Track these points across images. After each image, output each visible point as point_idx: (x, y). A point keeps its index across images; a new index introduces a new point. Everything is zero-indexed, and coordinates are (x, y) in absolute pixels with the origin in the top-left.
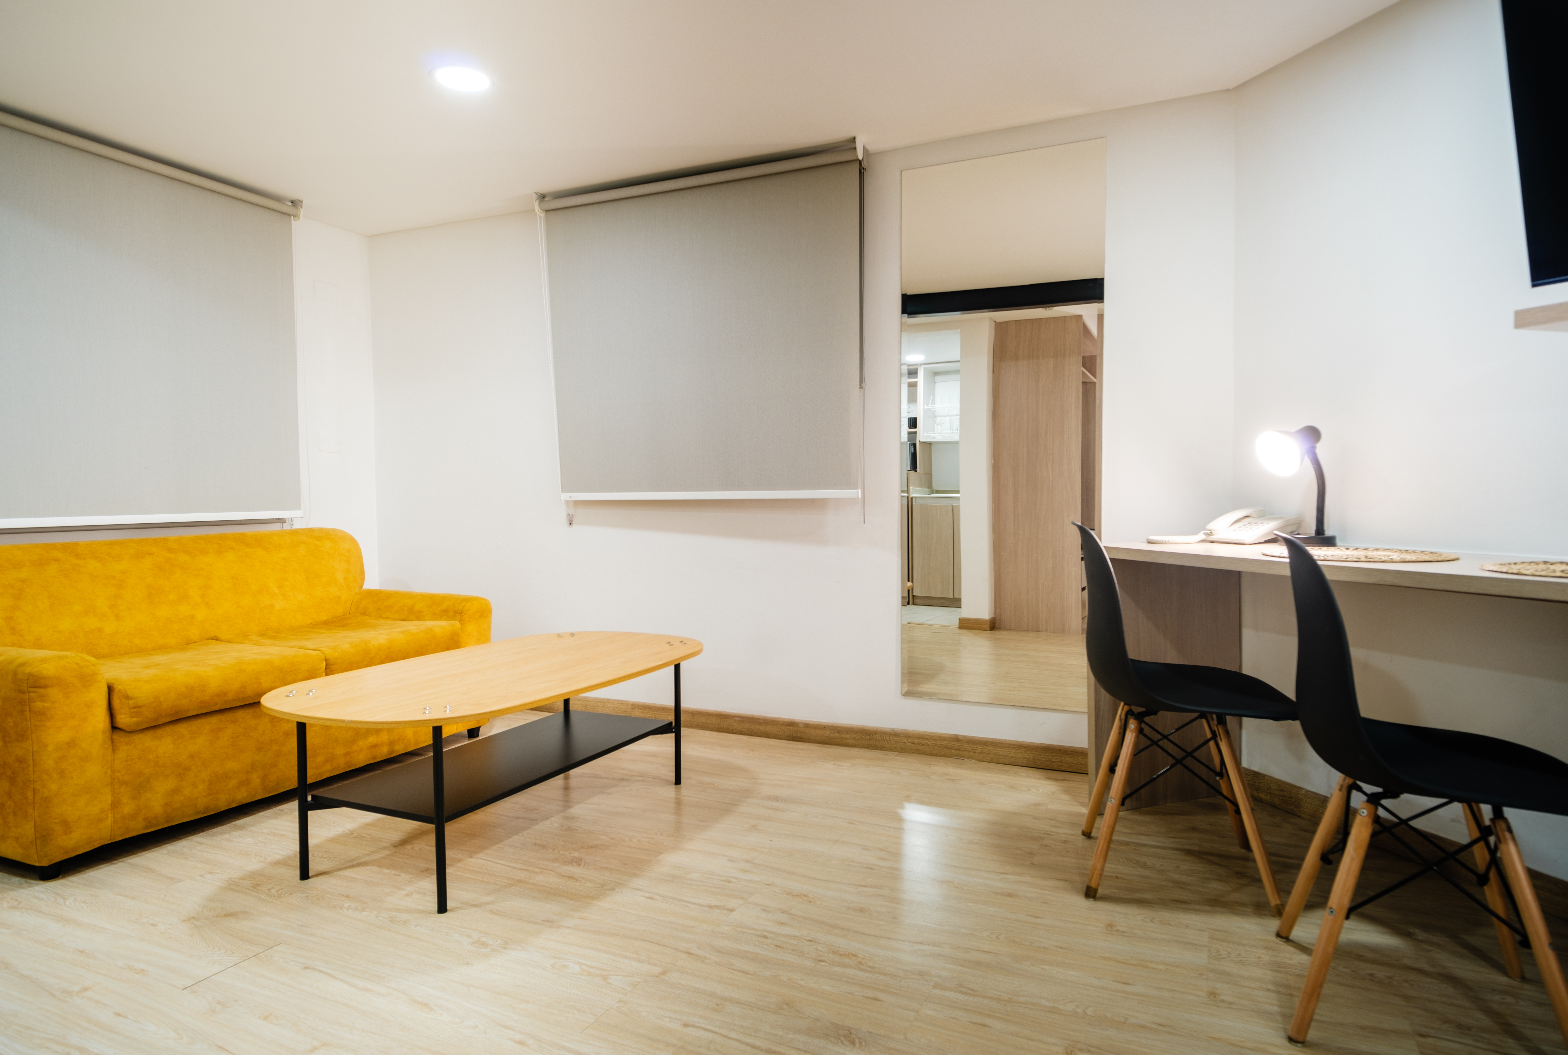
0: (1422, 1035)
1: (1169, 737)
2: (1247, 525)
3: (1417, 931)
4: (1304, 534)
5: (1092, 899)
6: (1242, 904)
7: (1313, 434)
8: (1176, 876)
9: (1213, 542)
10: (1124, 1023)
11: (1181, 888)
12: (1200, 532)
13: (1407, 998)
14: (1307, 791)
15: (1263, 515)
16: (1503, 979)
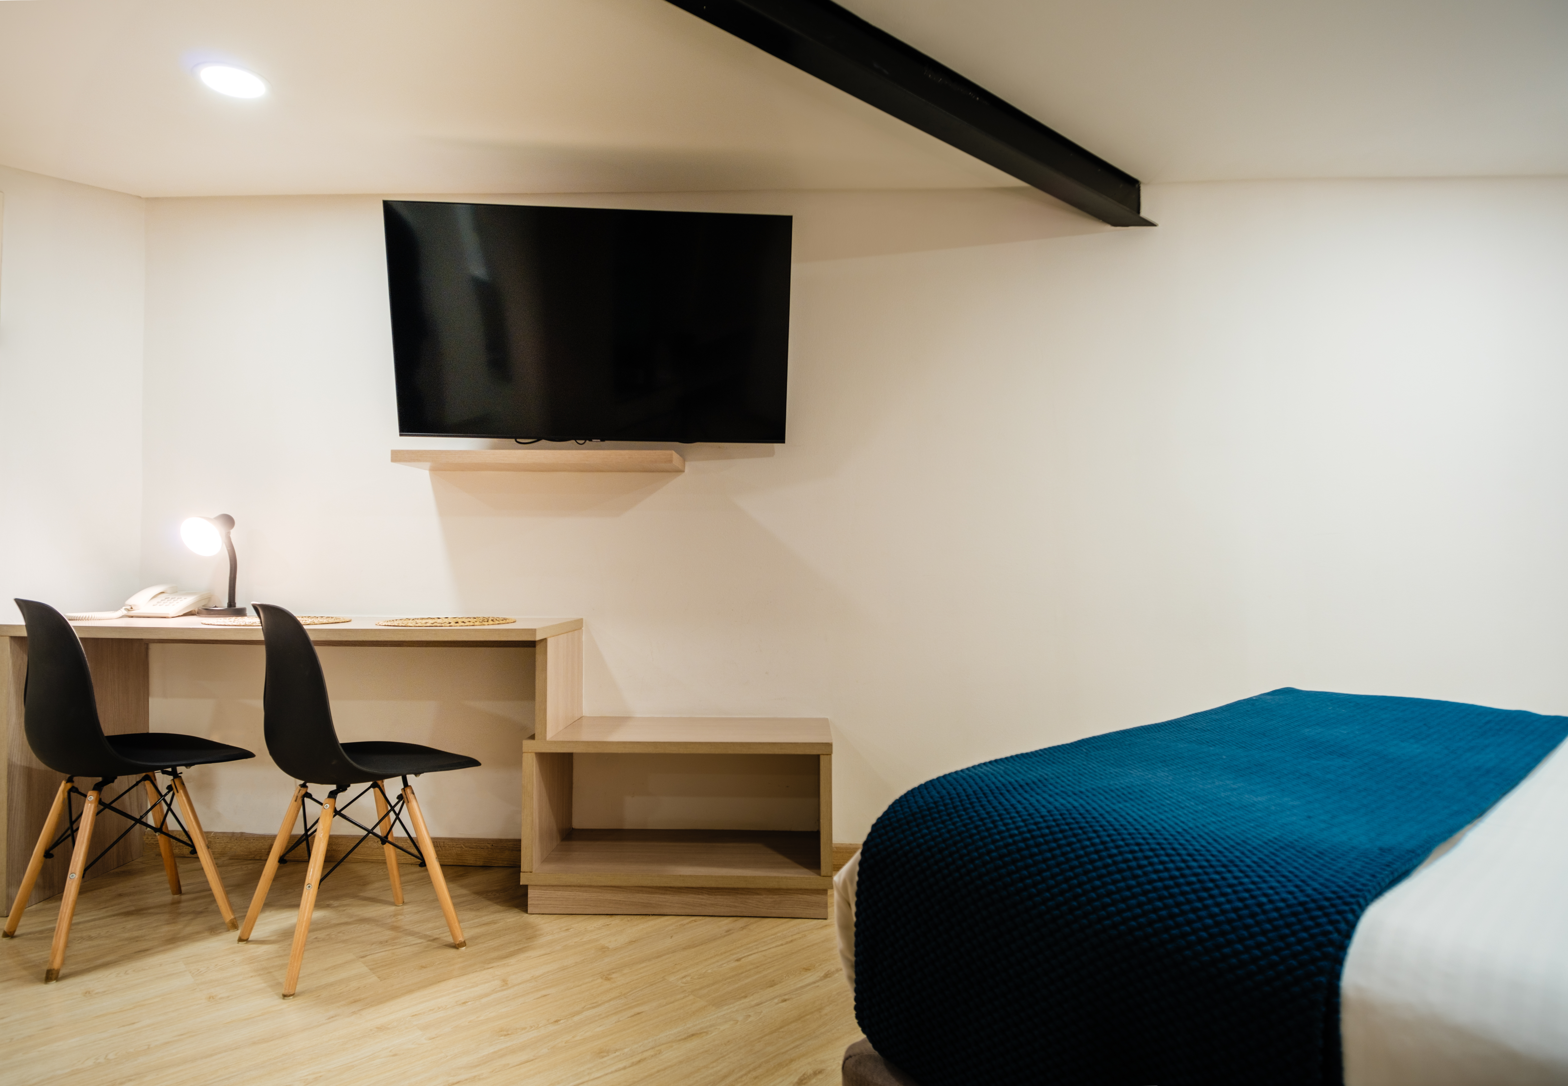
0: (362, 957)
1: (114, 805)
2: (164, 600)
3: (331, 902)
4: (220, 607)
5: (55, 981)
6: (198, 933)
7: (229, 521)
8: (127, 935)
9: (132, 617)
10: (148, 1048)
11: (137, 941)
12: (122, 608)
13: (344, 941)
14: (216, 833)
15: (177, 591)
16: (393, 908)
